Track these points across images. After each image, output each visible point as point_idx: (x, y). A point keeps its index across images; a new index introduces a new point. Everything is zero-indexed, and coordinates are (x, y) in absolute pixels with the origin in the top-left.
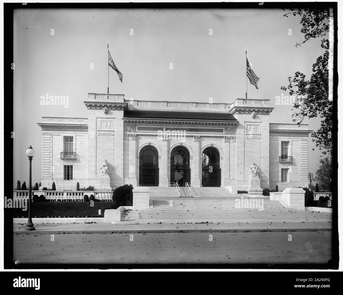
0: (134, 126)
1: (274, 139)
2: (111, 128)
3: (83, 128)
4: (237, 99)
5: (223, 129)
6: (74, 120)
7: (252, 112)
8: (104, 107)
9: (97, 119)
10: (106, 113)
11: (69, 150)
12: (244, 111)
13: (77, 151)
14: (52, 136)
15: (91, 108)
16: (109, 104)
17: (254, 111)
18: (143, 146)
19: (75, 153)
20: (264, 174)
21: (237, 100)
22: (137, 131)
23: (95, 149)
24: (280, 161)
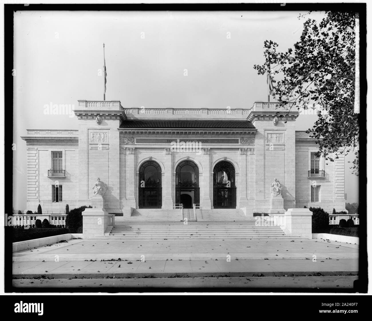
0: (132, 138)
1: (302, 150)
2: (105, 140)
3: (72, 141)
4: (256, 102)
5: (238, 139)
6: (63, 132)
7: (274, 117)
8: (96, 116)
9: (89, 130)
10: (99, 123)
11: (58, 168)
12: (264, 116)
13: (66, 169)
14: (38, 151)
15: (82, 117)
16: (102, 113)
17: (276, 117)
18: (143, 161)
19: (65, 170)
20: (289, 193)
21: (255, 104)
22: (136, 144)
23: (86, 165)
24: (309, 176)
